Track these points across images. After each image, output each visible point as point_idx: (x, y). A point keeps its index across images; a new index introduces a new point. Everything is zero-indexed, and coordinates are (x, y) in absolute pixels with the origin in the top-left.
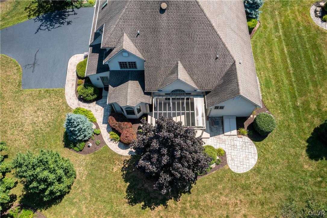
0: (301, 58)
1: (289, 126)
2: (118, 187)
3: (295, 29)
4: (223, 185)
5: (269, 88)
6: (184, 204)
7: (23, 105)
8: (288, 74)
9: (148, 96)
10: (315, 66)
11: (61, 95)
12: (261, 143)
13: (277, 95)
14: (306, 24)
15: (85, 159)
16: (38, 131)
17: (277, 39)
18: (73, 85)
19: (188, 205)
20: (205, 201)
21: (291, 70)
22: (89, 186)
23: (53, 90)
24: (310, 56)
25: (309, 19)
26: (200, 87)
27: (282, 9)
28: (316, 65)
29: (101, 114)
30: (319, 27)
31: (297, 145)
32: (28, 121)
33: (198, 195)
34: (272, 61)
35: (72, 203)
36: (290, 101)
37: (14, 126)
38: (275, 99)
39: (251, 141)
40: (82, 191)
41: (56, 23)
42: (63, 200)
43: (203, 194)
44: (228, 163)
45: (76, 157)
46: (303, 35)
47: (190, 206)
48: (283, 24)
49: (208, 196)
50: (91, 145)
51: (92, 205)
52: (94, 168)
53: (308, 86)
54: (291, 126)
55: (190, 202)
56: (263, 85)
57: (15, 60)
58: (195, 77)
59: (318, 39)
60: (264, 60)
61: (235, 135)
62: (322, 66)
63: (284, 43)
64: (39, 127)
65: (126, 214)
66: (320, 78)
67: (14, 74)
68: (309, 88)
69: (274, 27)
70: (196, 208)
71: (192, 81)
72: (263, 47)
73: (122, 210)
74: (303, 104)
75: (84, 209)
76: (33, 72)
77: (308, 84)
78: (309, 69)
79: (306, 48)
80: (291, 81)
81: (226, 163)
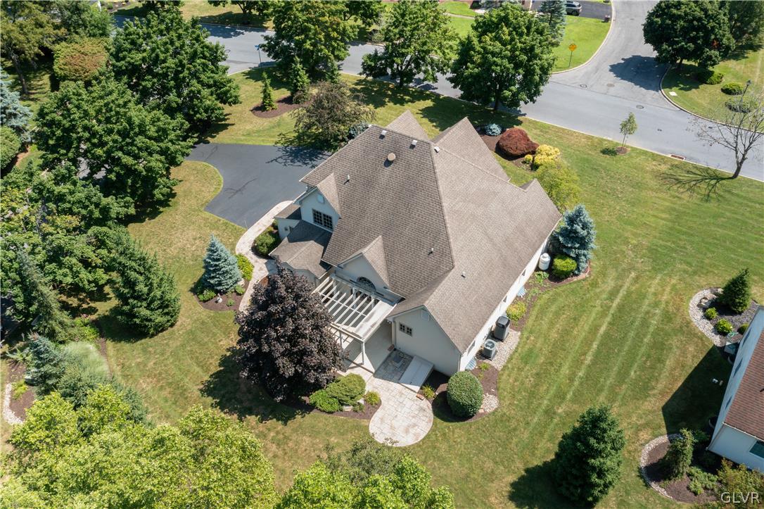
0: (619, 351)
1: (515, 429)
2: (208, 363)
3: (645, 308)
4: (341, 441)
5: (526, 363)
6: (269, 430)
7: (190, 226)
8: (578, 363)
9: (323, 269)
10: (635, 372)
11: (238, 235)
12: (445, 424)
13: (532, 379)
14: (671, 309)
15: (200, 313)
16: (180, 259)
17: (601, 309)
18: (260, 230)
19: (272, 434)
20: (297, 443)
21: (589, 359)
22: (179, 344)
23: (233, 226)
24: (637, 355)
25: (683, 305)
26: (394, 286)
27: (648, 273)
28: (638, 373)
29: (262, 275)
30: (692, 324)
31: (506, 463)
32: (179, 244)
33: (295, 430)
34: (566, 333)
35: (145, 350)
36: (549, 400)
37: (161, 242)
38: (522, 383)
39: (432, 414)
40: (167, 344)
41: (299, 161)
42: (139, 342)
43: (302, 433)
44: (372, 419)
45: (194, 306)
46: (652, 322)
47: (273, 436)
48: (629, 293)
49: (307, 440)
50: (221, 300)
51: (163, 365)
52: (201, 328)
53: (597, 395)
54: (517, 433)
55: (278, 433)
56: (520, 354)
57: (222, 178)
58: (392, 268)
59: (674, 337)
60: (552, 324)
61: (414, 392)
62: (648, 378)
63: (608, 319)
64: (184, 256)
65: (191, 397)
66: (629, 392)
67: (209, 192)
68: (597, 398)
69: (610, 291)
70: (278, 444)
71: (386, 272)
72: (566, 308)
73: (189, 391)
74: (568, 415)
75: (152, 363)
76: (230, 198)
77: (601, 390)
78: (619, 372)
79: (642, 342)
80: (574, 374)
81: (369, 418)
